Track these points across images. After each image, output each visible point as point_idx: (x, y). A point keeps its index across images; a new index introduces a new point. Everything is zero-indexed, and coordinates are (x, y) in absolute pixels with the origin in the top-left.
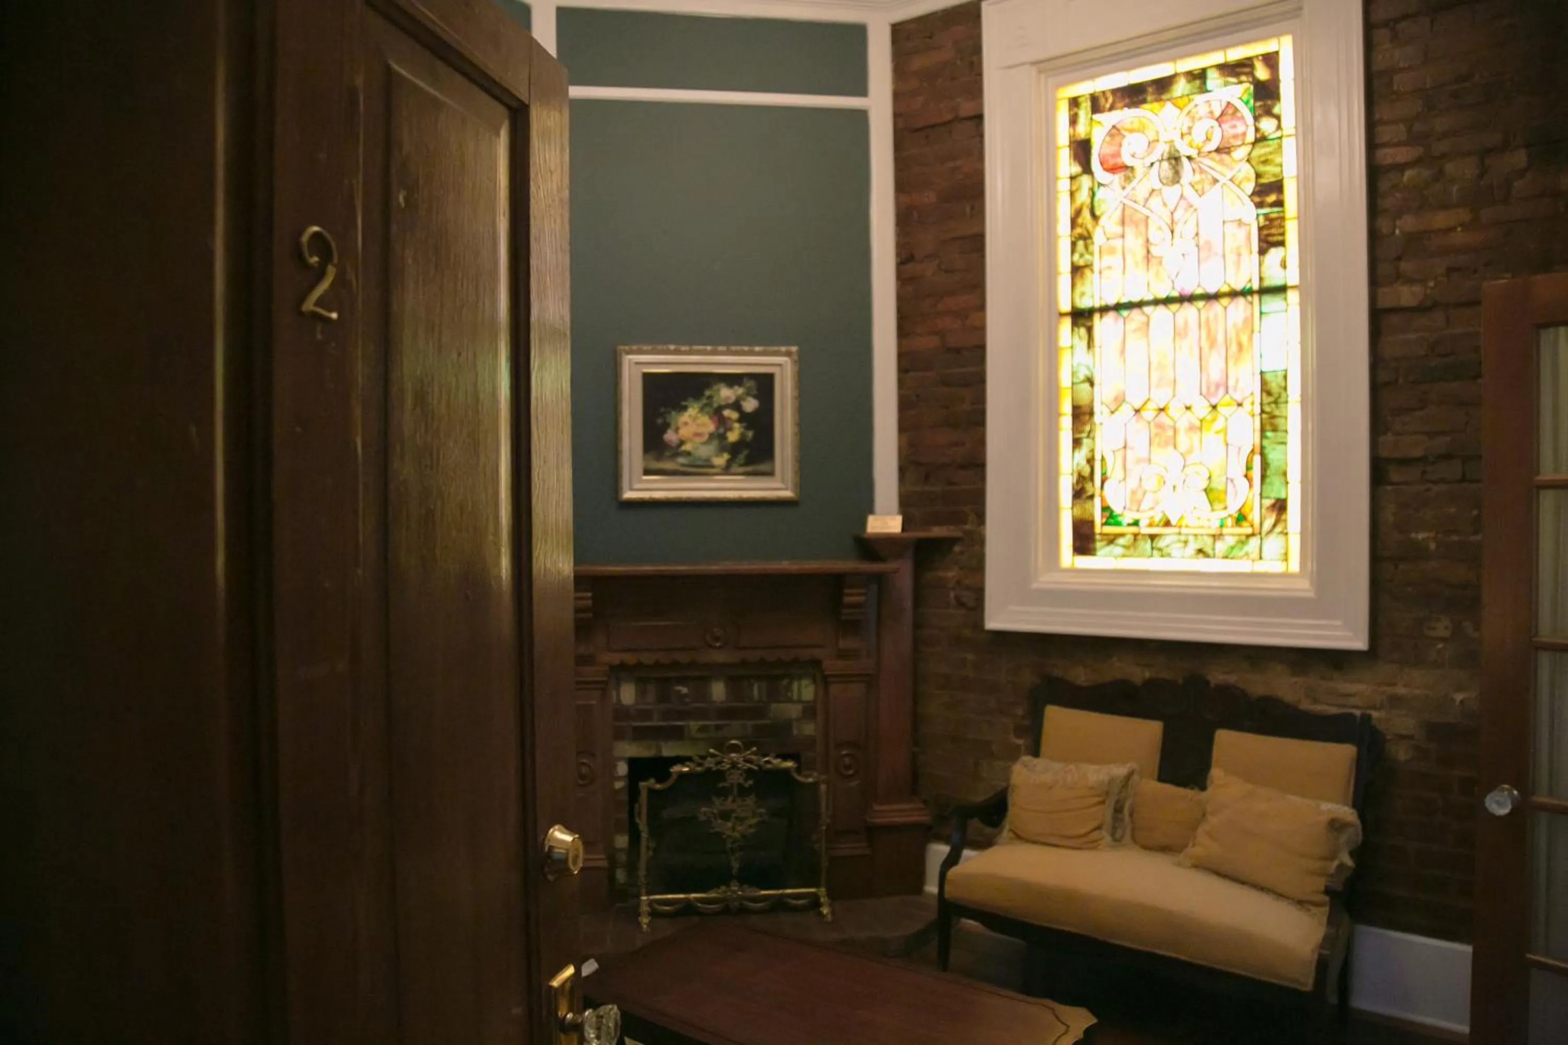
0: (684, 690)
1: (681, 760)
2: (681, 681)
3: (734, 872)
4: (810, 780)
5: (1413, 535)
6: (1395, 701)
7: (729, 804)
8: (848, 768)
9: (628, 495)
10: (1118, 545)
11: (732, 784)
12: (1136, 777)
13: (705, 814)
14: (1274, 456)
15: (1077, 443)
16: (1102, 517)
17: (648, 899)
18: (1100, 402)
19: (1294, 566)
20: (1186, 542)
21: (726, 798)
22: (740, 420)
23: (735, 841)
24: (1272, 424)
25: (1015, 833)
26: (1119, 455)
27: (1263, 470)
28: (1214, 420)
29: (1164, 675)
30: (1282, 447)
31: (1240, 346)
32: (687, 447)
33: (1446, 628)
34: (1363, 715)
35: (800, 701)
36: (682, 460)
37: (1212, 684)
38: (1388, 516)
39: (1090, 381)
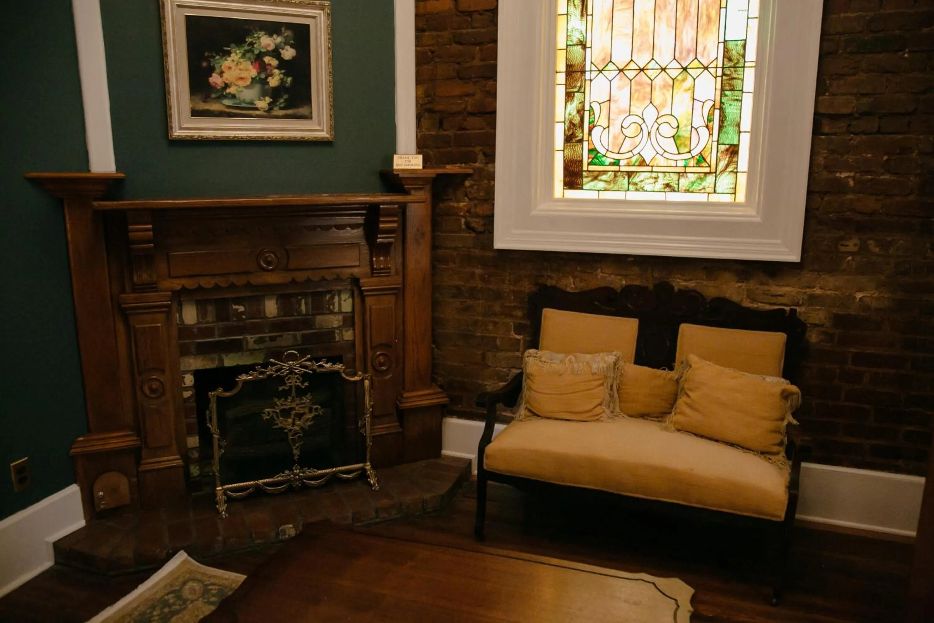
0: (241, 309)
1: (246, 369)
2: (238, 301)
3: (296, 458)
4: (356, 378)
5: (838, 175)
6: (812, 299)
7: (289, 404)
8: (381, 364)
9: (177, 133)
10: (600, 180)
11: (291, 387)
12: (621, 363)
13: (269, 413)
14: (731, 110)
15: (569, 96)
16: (588, 158)
17: (223, 489)
18: (590, 63)
19: (741, 197)
20: (656, 178)
21: (286, 399)
22: (279, 67)
23: (296, 433)
24: (730, 85)
25: (530, 411)
26: (605, 107)
27: (721, 122)
28: (684, 80)
29: (637, 283)
30: (737, 104)
31: (709, 18)
32: (232, 90)
33: (855, 245)
34: (791, 310)
35: (340, 312)
36: (227, 102)
37: (676, 289)
38: (821, 160)
39: (583, 45)
